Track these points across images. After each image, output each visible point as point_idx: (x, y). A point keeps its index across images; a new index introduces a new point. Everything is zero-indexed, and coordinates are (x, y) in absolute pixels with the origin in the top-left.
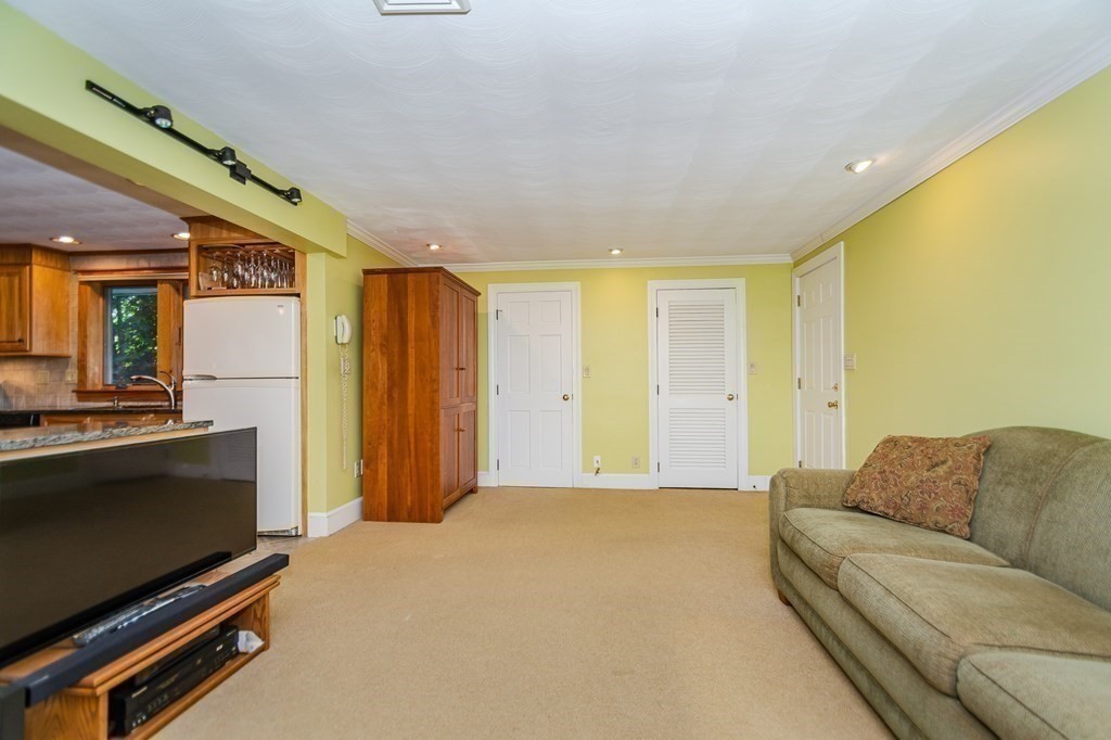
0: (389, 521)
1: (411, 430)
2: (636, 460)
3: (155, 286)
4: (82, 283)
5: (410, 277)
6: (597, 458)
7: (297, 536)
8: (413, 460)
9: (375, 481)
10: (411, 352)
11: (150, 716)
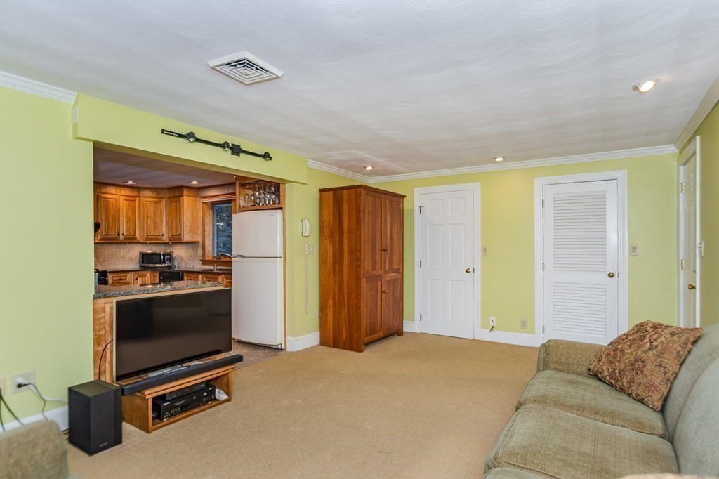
0: (334, 347)
1: (346, 291)
2: (524, 322)
3: (231, 203)
4: (203, 203)
5: (345, 192)
6: (494, 319)
7: (281, 349)
8: (346, 310)
9: (326, 321)
10: (345, 241)
11: (172, 415)
